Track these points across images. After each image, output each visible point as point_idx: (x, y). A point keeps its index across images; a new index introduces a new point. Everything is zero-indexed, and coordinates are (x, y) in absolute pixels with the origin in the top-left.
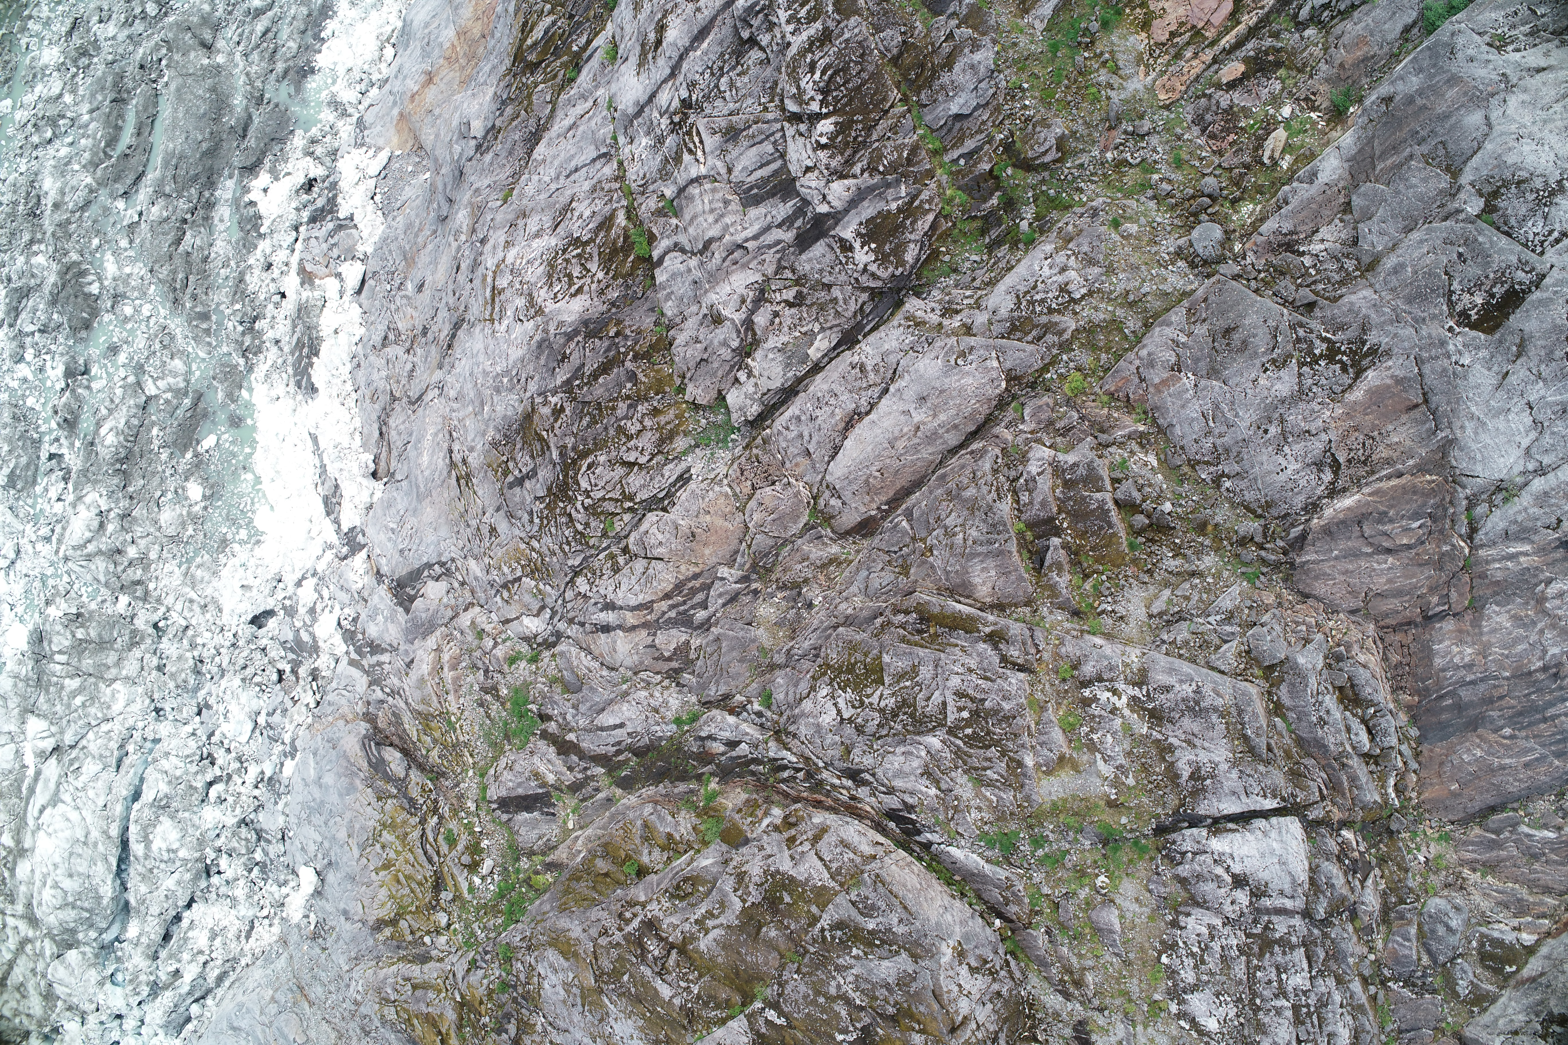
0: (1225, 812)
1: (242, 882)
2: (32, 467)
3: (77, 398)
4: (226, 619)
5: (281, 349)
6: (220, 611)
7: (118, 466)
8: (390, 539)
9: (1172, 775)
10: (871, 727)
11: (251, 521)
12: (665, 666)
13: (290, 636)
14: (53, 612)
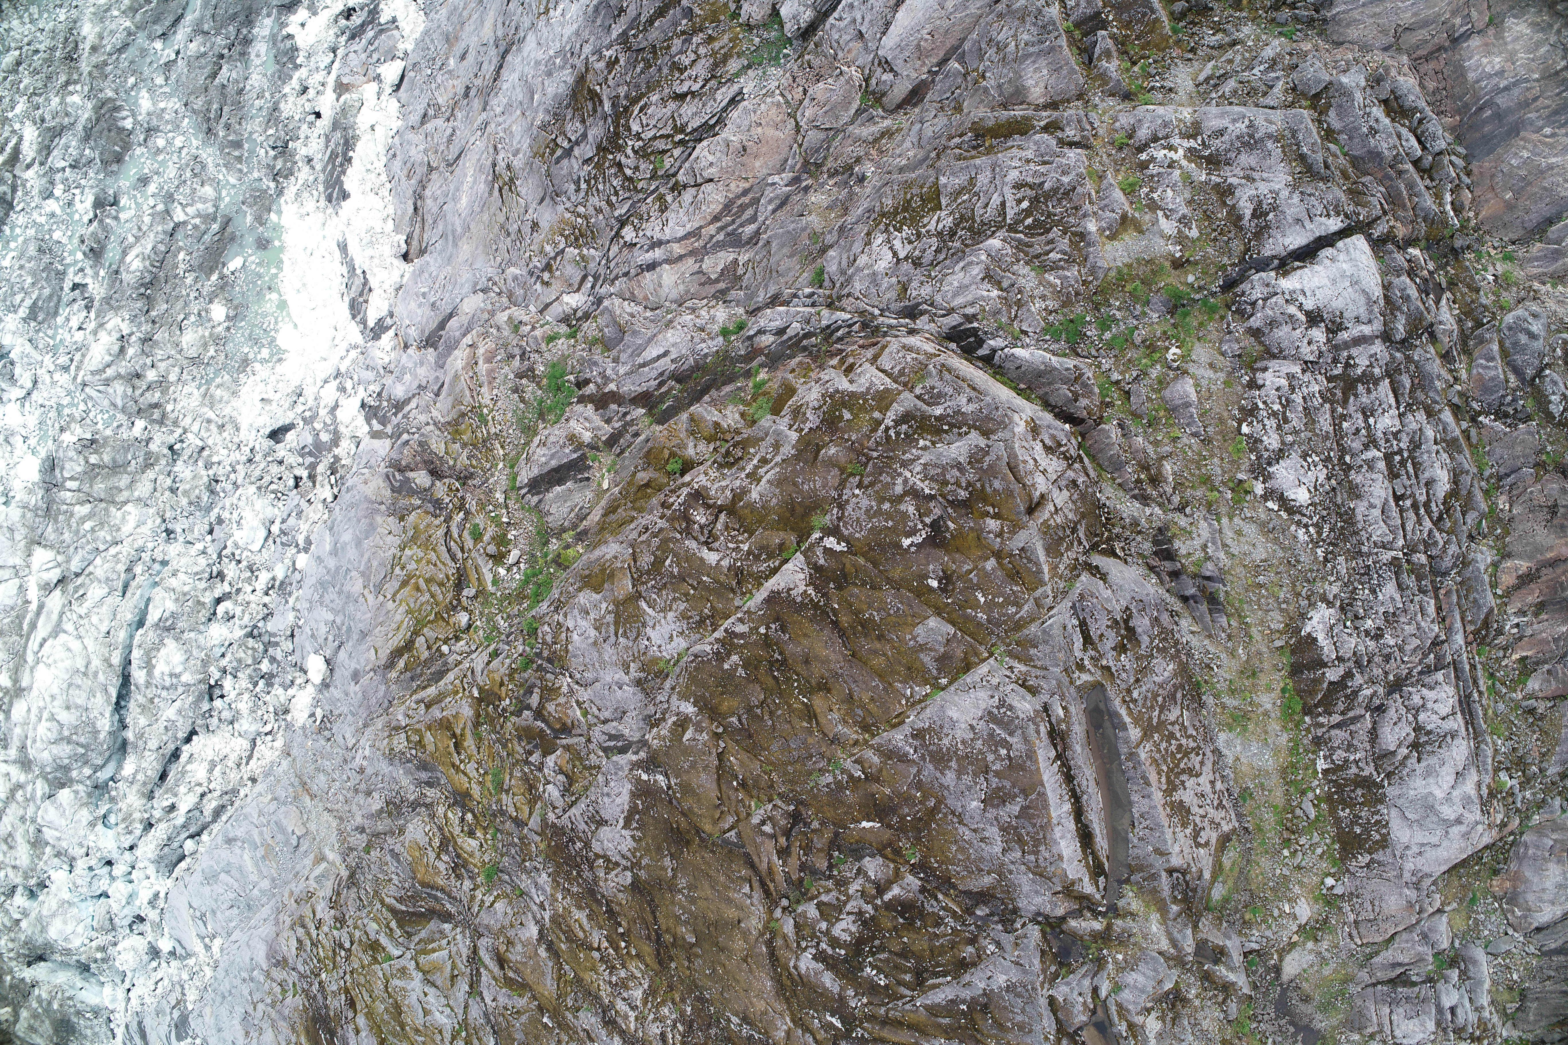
0: (1291, 247)
1: (246, 696)
2: (55, 299)
3: (105, 228)
4: (243, 435)
5: (313, 168)
6: (238, 430)
7: (142, 290)
8: (420, 306)
9: (1235, 217)
10: (929, 256)
11: (274, 340)
12: (711, 290)
13: (310, 440)
14: (68, 438)
